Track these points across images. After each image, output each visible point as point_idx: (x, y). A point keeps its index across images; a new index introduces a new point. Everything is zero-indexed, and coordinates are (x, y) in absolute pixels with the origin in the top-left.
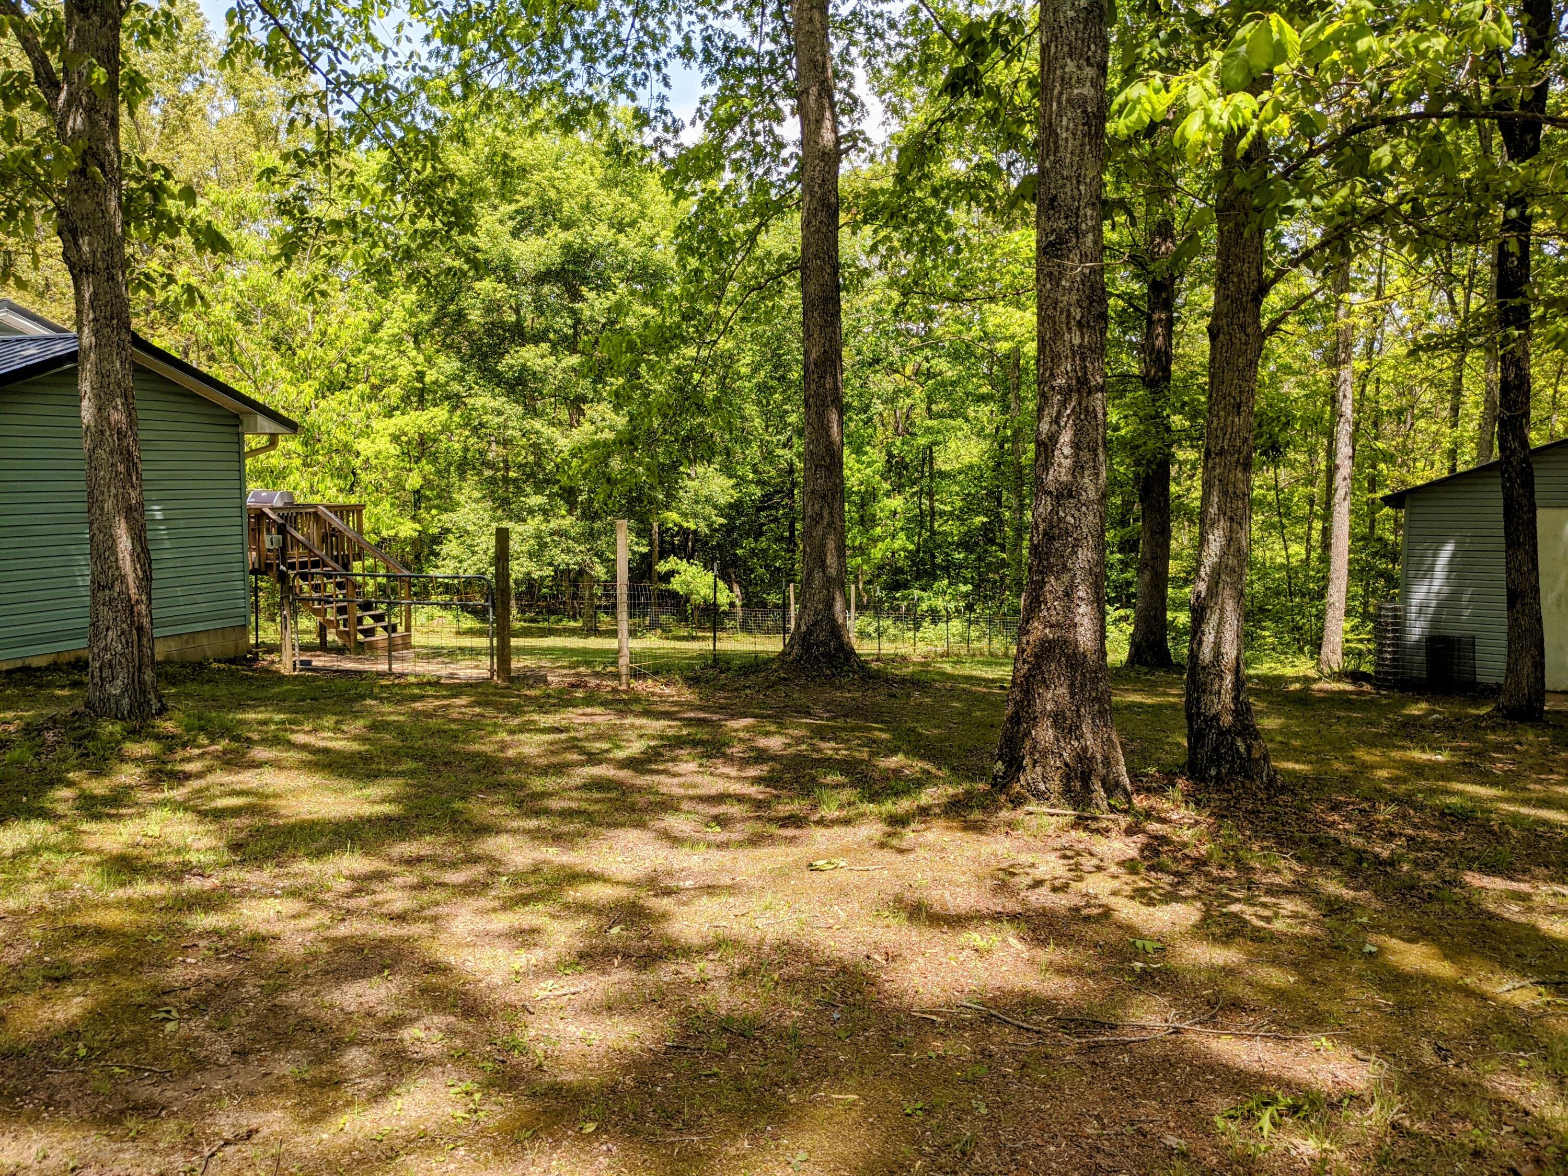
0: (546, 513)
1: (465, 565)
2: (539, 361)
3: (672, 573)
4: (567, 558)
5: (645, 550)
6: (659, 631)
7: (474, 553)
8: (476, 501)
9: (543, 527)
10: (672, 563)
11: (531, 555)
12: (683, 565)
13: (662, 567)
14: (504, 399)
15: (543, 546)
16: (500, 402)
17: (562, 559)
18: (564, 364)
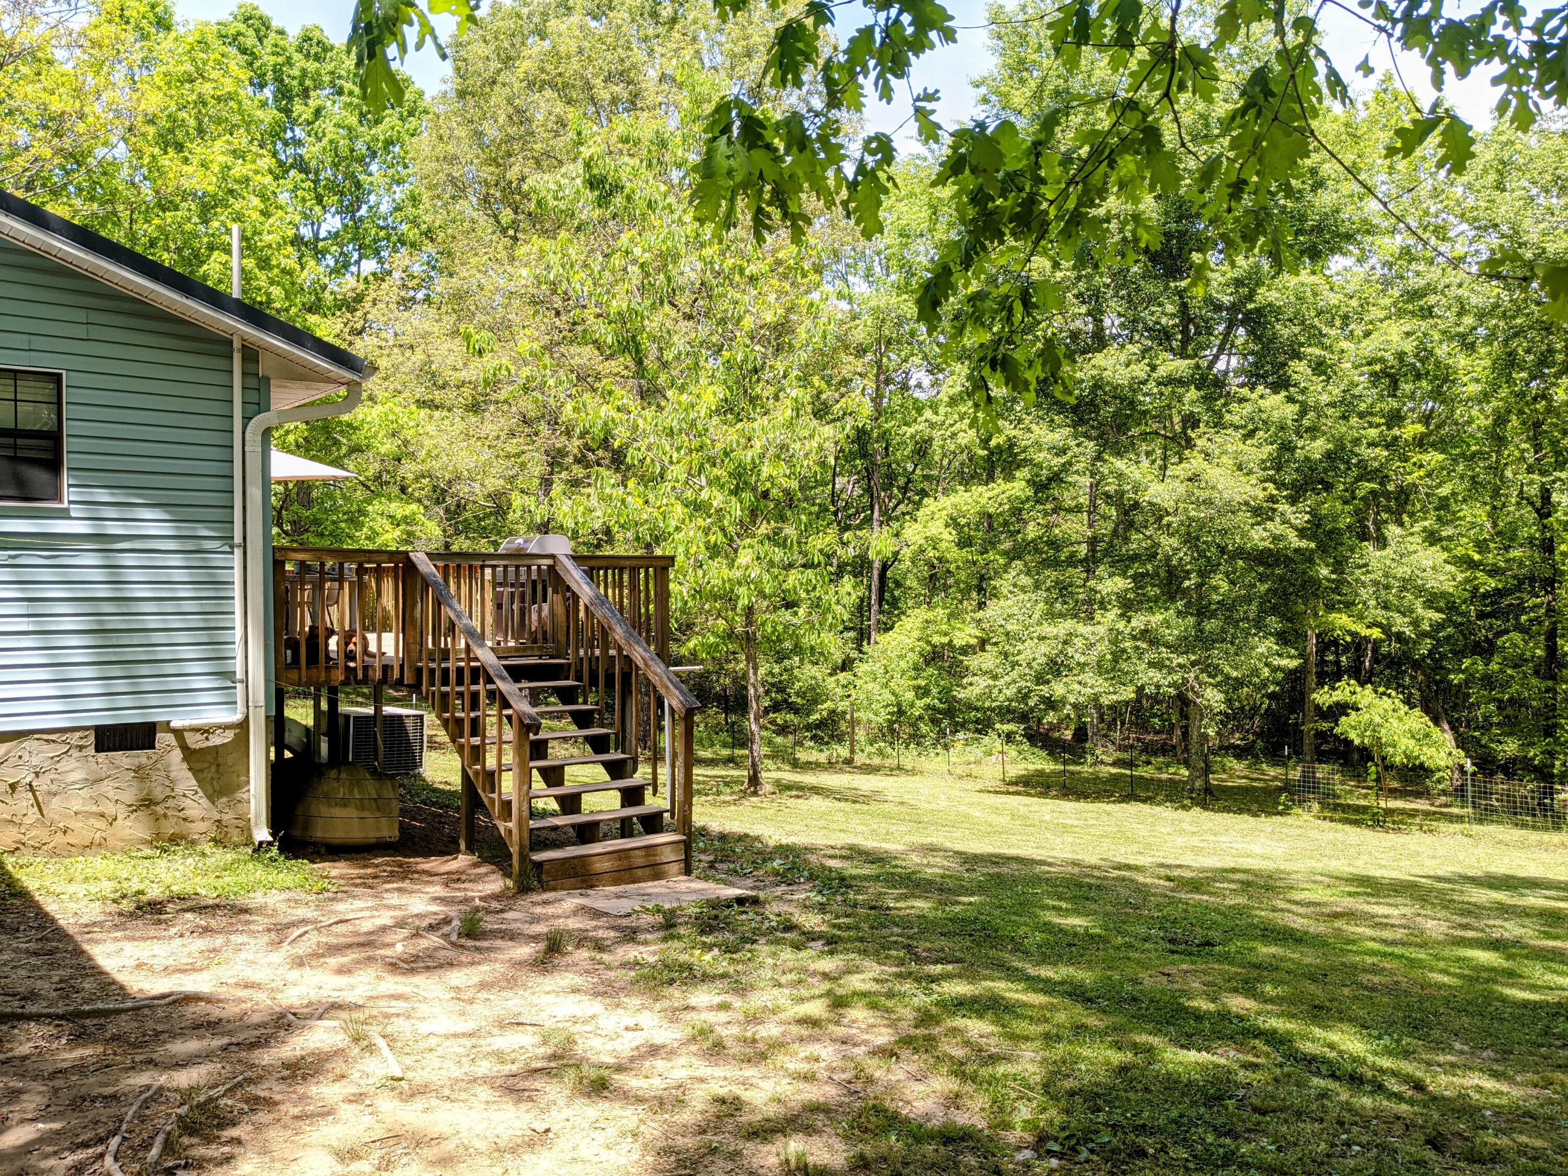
0: (1127, 606)
1: (1001, 682)
2: (1122, 370)
3: (1342, 709)
4: (1156, 675)
5: (1293, 664)
6: (1316, 806)
7: (1014, 664)
8: (1023, 589)
9: (1121, 625)
10: (1344, 691)
11: (1100, 668)
12: (1365, 695)
13: (1323, 697)
14: (1067, 431)
15: (1118, 655)
16: (1058, 436)
17: (1151, 678)
18: (1162, 371)
